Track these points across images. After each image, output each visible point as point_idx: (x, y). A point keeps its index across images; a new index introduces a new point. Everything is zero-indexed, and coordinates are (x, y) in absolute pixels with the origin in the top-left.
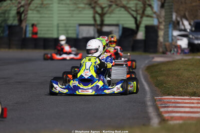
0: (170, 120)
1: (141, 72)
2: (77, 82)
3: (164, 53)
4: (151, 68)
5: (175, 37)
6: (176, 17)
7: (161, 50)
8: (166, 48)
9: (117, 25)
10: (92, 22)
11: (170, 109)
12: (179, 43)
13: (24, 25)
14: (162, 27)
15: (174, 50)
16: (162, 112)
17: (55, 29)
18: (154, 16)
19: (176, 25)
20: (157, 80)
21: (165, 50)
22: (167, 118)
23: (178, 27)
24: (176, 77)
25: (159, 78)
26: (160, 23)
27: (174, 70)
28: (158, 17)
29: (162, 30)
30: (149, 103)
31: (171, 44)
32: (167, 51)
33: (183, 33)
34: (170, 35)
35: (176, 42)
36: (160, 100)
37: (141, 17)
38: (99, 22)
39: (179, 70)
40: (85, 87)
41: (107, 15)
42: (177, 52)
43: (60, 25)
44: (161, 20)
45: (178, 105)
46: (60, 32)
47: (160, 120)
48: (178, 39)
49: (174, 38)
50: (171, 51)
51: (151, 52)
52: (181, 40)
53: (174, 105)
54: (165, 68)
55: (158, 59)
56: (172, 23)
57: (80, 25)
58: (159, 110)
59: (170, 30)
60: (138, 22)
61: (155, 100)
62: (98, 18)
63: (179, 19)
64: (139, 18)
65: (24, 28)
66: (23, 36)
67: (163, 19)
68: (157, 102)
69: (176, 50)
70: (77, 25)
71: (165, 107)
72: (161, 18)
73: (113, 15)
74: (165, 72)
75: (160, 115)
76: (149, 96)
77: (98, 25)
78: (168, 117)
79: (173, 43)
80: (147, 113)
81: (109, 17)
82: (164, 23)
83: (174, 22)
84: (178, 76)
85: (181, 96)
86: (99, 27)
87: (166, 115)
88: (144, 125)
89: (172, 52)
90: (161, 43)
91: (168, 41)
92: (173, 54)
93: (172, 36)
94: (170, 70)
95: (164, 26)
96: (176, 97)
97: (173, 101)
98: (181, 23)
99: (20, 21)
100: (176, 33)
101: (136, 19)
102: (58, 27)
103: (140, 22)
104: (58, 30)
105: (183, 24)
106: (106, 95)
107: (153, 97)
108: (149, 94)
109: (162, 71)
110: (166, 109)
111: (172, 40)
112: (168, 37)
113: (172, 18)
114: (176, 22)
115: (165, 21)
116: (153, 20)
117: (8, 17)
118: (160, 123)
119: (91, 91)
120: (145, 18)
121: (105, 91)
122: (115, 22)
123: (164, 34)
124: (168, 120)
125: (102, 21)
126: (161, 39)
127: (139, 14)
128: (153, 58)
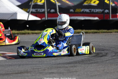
2: (33, 48)
40: (39, 51)
106: (54, 56)
119: (43, 54)
121: (53, 54)
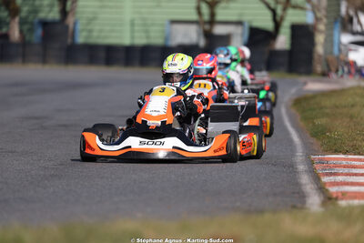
0: (342, 199)
1: (283, 111)
3: (325, 74)
4: (301, 102)
5: (345, 45)
6: (348, 8)
7: (319, 68)
8: (328, 65)
9: (239, 23)
10: (194, 17)
11: (340, 178)
12: (353, 56)
13: (70, 20)
14: (321, 27)
15: (343, 71)
16: (325, 183)
17: (127, 28)
18: (308, 6)
19: (347, 24)
20: (314, 124)
21: (326, 69)
22: (334, 196)
23: (349, 26)
24: (349, 120)
25: (318, 122)
26: (317, 19)
27: (345, 107)
28: (315, 9)
29: (321, 32)
30: (301, 167)
31: (338, 58)
32: (330, 70)
33: (359, 38)
34: (336, 41)
35: (347, 55)
36: (321, 162)
37: (285, 9)
38: (206, 17)
39: (353, 106)
41: (222, 5)
42: (349, 73)
43: (136, 22)
44: (319, 15)
45: (354, 171)
46: (136, 34)
47: (322, 198)
48: (351, 50)
49: (343, 48)
50: (337, 71)
51: (300, 73)
52: (355, 50)
53: (346, 170)
54: (327, 102)
55: (314, 86)
56: (339, 19)
57: (174, 22)
58: (319, 179)
59: (336, 33)
60: (278, 18)
61: (312, 162)
62: (205, 9)
63: (352, 13)
64: (279, 11)
65: (71, 26)
66: (69, 41)
67: (323, 12)
68: (315, 165)
69: (346, 69)
70: (167, 23)
71: (331, 174)
72: (319, 10)
73: (232, 5)
74: (327, 111)
75: (322, 189)
76: (300, 154)
77: (205, 23)
78: (337, 192)
79: (342, 57)
80: (298, 185)
81: (225, 8)
82: (325, 20)
83: (343, 19)
84: (351, 117)
85: (359, 154)
86: (207, 27)
87: (333, 190)
88: (294, 207)
89: (340, 73)
90: (320, 56)
91: (332, 53)
92: (342, 76)
93: (340, 43)
94: (337, 107)
95: (326, 25)
96: (350, 157)
97: (344, 163)
98: (355, 20)
99: (64, 13)
100: (346, 39)
101: (274, 12)
102: (132, 24)
103: (282, 18)
104: (133, 31)
105: (359, 22)
107: (307, 156)
108: (301, 151)
109: (321, 108)
110: (332, 179)
111: (340, 50)
112: (332, 46)
113: (339, 10)
114: (347, 18)
115: (326, 17)
116: (305, 15)
117: (41, 6)
118: (324, 204)
120: (290, 11)
122: (234, 18)
123: (326, 40)
124: (337, 199)
125: (213, 15)
126: (320, 49)
127: (280, 3)
128: (305, 83)
